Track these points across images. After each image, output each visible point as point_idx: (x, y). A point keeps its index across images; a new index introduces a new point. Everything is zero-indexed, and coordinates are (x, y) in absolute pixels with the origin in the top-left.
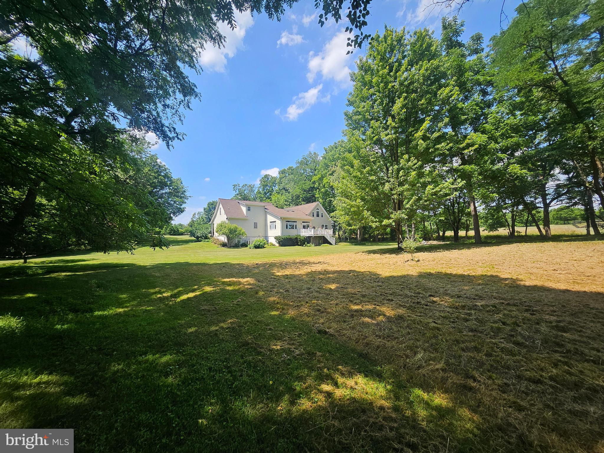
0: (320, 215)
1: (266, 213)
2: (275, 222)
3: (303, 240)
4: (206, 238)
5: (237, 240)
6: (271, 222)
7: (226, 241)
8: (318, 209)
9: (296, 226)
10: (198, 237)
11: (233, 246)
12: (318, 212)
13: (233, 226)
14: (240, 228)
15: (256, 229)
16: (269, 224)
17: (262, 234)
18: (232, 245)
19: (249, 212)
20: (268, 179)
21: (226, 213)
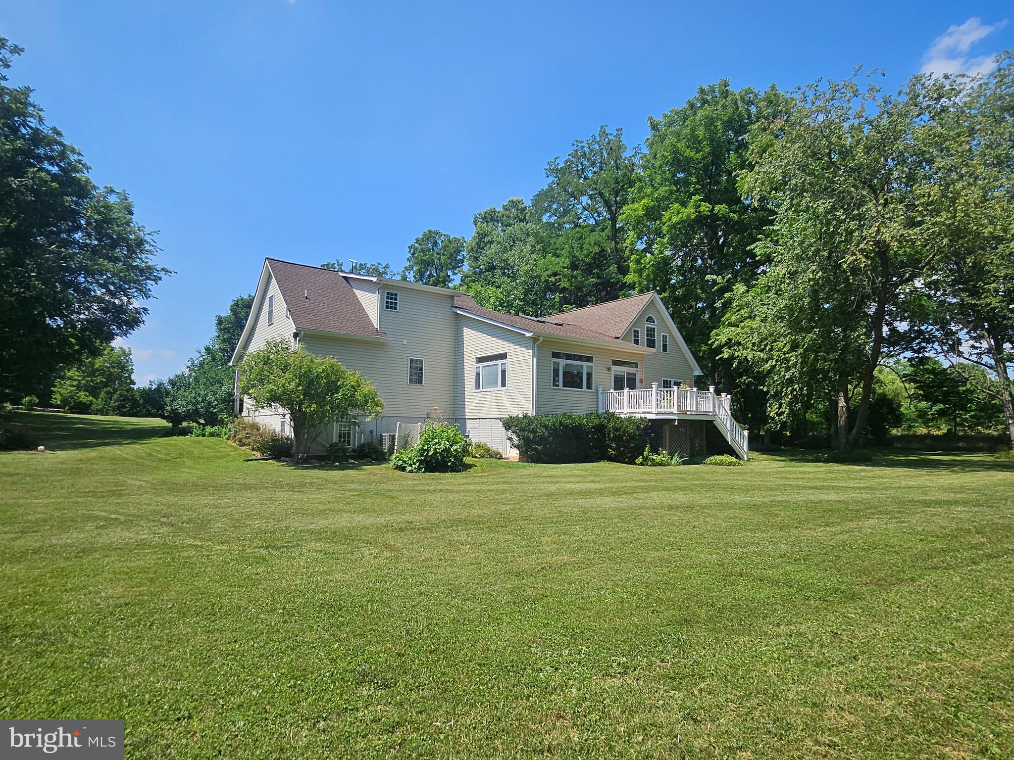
0: (659, 343)
1: (458, 323)
2: (503, 356)
3: (632, 437)
4: (212, 420)
5: (336, 429)
6: (480, 360)
7: (289, 432)
8: (650, 319)
9: (589, 375)
10: (175, 418)
11: (320, 458)
12: (651, 332)
13: (322, 363)
14: (351, 377)
15: (418, 386)
16: (470, 368)
17: (439, 407)
18: (316, 450)
19: (390, 313)
20: (435, 244)
21: (293, 311)
